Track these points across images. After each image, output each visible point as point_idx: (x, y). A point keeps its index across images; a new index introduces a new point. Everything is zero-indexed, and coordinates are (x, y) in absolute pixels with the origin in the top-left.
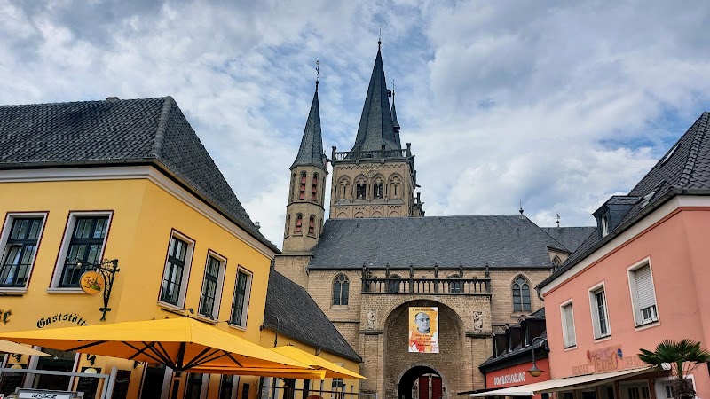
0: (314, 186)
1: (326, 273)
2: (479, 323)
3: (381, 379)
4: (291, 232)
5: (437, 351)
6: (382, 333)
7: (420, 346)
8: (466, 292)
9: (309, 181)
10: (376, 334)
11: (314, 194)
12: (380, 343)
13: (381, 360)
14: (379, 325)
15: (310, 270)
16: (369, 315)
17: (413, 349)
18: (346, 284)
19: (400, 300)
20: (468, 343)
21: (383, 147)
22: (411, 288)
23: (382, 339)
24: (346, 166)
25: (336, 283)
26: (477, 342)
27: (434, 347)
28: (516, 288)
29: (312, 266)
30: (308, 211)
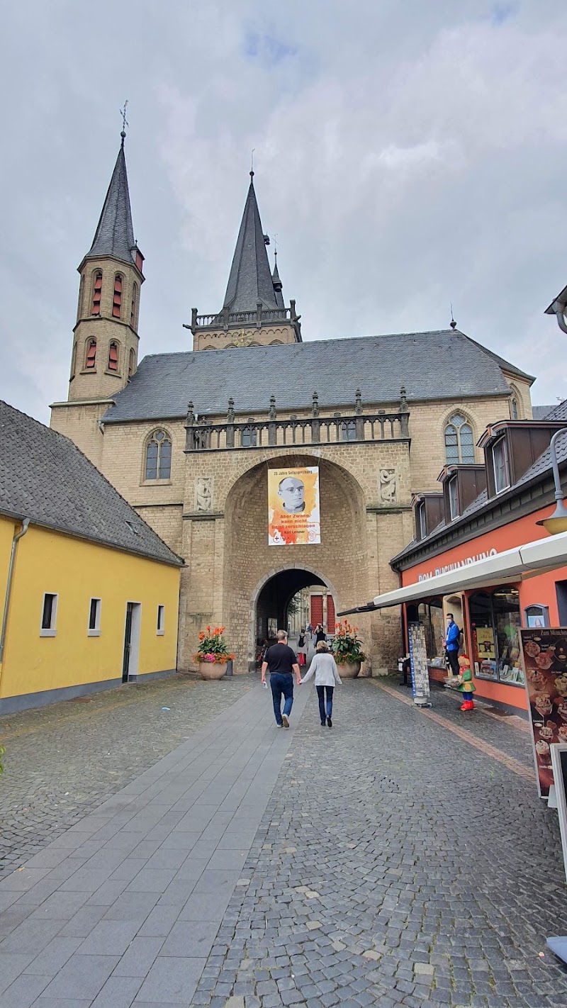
0: (117, 293)
1: (134, 428)
2: (390, 489)
3: (220, 593)
4: (79, 370)
5: (318, 541)
6: (221, 516)
7: (288, 535)
8: (368, 437)
9: (108, 285)
10: (211, 518)
11: (116, 306)
12: (218, 533)
13: (220, 562)
14: (216, 502)
15: (107, 424)
16: (199, 488)
17: (275, 540)
18: (167, 443)
19: (254, 459)
20: (372, 522)
21: (260, 306)
22: (272, 437)
23: (221, 525)
24: (211, 333)
25: (150, 443)
26: (388, 521)
27: (312, 533)
28: (450, 431)
29: (109, 418)
30: (105, 332)
